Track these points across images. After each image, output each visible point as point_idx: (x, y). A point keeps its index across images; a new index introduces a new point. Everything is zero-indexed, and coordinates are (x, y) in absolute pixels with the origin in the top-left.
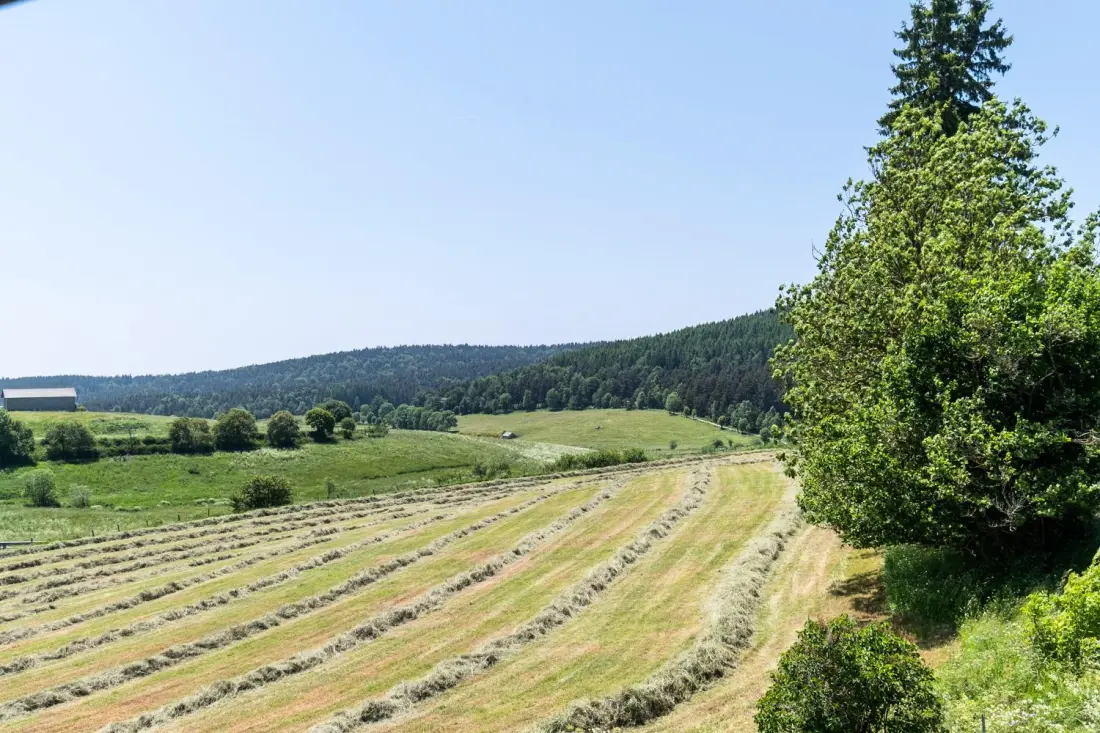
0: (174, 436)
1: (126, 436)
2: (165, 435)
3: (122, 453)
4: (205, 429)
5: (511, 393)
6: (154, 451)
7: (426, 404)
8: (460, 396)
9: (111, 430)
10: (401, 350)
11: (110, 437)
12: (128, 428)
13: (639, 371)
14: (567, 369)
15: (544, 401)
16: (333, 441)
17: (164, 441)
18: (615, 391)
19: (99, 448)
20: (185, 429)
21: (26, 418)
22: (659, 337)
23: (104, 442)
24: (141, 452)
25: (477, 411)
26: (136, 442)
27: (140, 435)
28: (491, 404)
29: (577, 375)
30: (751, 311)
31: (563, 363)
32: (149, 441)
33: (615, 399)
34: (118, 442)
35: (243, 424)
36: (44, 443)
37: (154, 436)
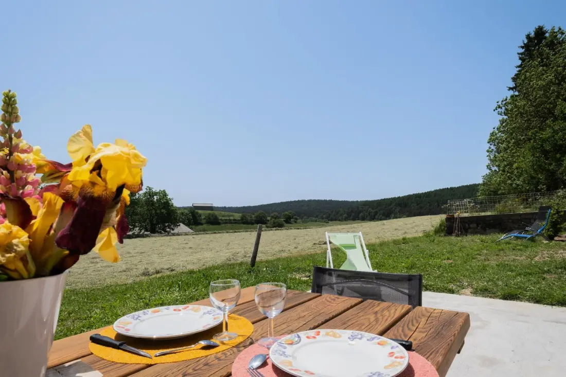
0: (242, 219)
1: (228, 218)
2: (239, 219)
3: (226, 223)
4: (251, 217)
5: (347, 215)
6: (235, 223)
7: (319, 217)
8: (330, 215)
9: (223, 216)
10: (310, 201)
11: (223, 218)
12: (229, 216)
13: (392, 208)
14: (367, 207)
15: (358, 218)
16: (290, 223)
17: (239, 220)
18: (384, 215)
19: (220, 221)
20: (245, 217)
21: (200, 212)
22: (399, 197)
23: (221, 219)
24: (232, 223)
25: (336, 220)
26: (230, 220)
27: (232, 218)
28: (340, 218)
29: (370, 209)
30: (433, 190)
31: (364, 205)
32: (234, 220)
33: (383, 217)
34: (226, 220)
35: (263, 216)
36: (204, 219)
37: (236, 219)
